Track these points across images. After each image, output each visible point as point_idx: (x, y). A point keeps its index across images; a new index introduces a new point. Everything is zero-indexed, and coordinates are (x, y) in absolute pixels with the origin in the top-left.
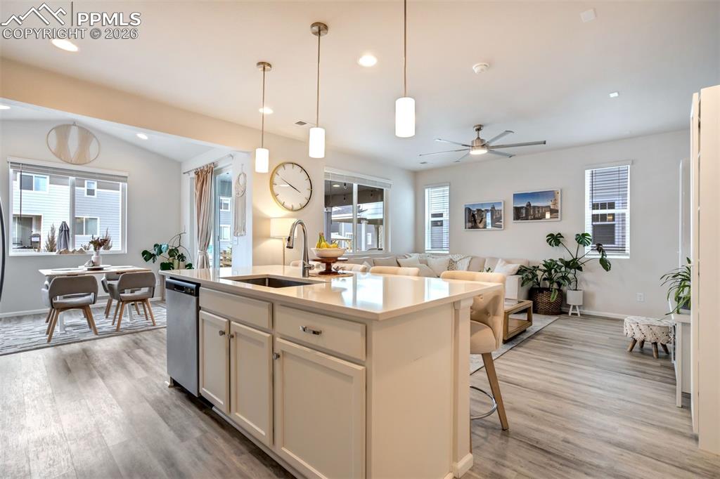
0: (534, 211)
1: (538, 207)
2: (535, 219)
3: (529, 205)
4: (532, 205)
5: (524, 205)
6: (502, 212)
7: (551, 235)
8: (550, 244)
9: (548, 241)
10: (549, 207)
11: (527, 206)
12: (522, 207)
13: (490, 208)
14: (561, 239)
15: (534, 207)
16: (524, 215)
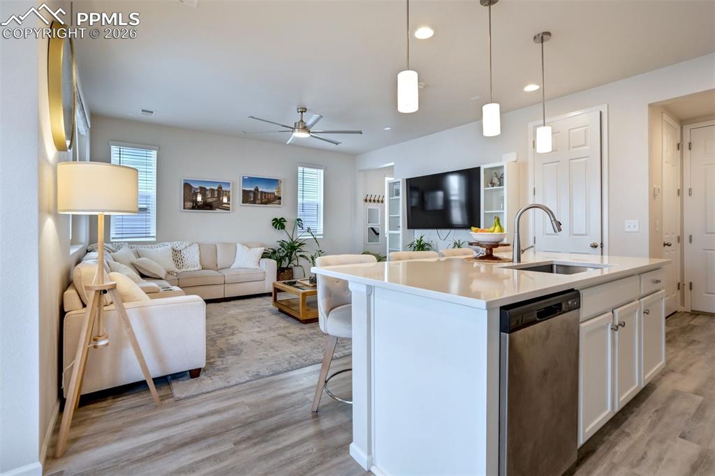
0: (261, 197)
1: (265, 193)
2: (262, 203)
3: (257, 189)
4: (260, 190)
5: (253, 189)
6: (231, 193)
7: (276, 219)
8: (276, 227)
9: (273, 224)
10: (274, 193)
11: (255, 190)
12: (251, 191)
13: (216, 188)
14: (285, 223)
15: (262, 192)
16: (252, 199)
